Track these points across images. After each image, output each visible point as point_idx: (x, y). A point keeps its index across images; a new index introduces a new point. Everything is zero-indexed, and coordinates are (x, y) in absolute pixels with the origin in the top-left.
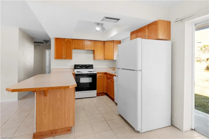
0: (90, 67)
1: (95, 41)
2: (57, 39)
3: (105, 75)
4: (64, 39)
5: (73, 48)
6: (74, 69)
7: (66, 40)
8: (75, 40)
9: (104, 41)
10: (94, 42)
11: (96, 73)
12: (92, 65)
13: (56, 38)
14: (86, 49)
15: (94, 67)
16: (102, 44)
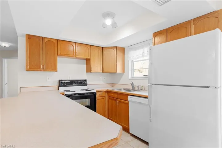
0: (83, 83)
1: (90, 45)
2: (30, 38)
3: (107, 94)
4: (43, 38)
5: (59, 54)
6: (59, 86)
7: (46, 40)
8: (61, 42)
9: (102, 47)
10: (89, 47)
11: (95, 91)
12: (85, 80)
13: (29, 35)
14: (78, 56)
15: (88, 83)
16: (100, 51)
